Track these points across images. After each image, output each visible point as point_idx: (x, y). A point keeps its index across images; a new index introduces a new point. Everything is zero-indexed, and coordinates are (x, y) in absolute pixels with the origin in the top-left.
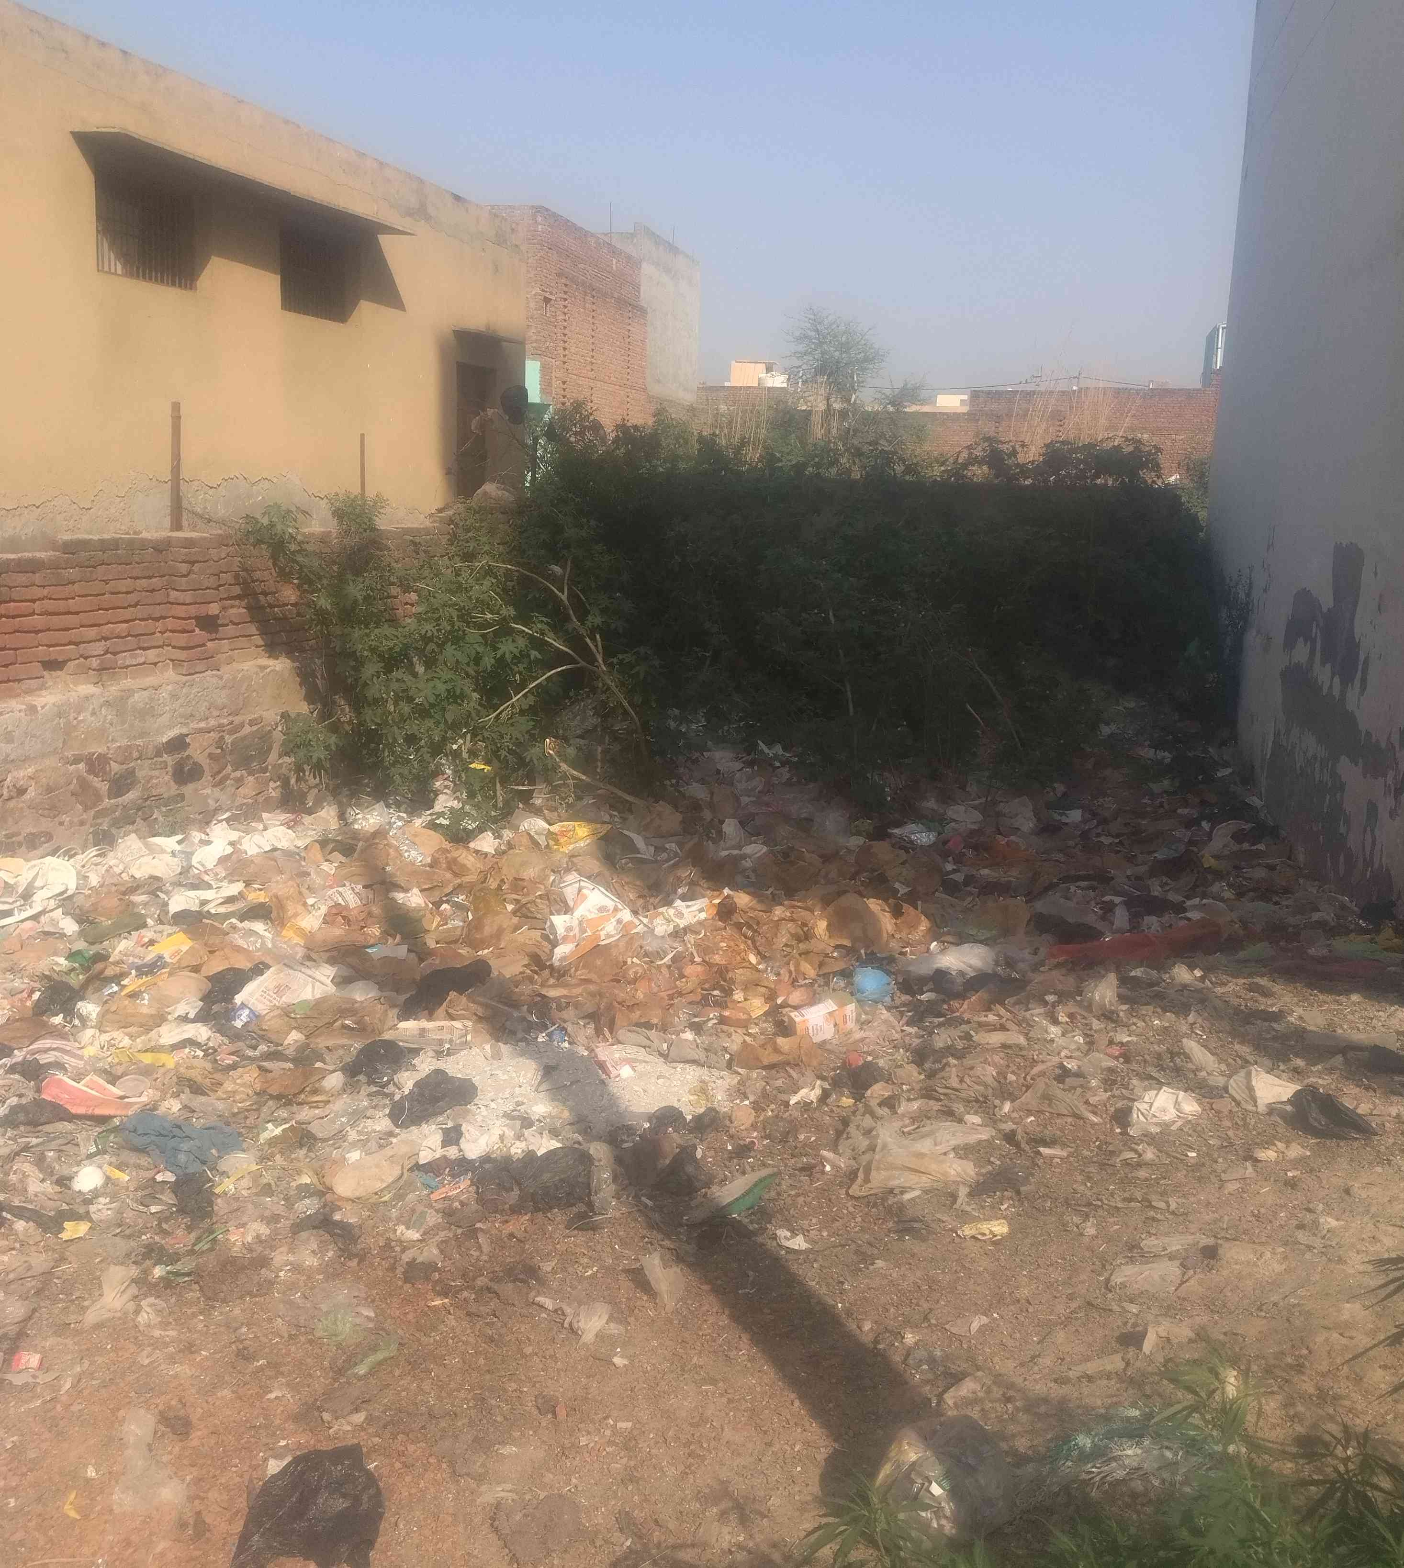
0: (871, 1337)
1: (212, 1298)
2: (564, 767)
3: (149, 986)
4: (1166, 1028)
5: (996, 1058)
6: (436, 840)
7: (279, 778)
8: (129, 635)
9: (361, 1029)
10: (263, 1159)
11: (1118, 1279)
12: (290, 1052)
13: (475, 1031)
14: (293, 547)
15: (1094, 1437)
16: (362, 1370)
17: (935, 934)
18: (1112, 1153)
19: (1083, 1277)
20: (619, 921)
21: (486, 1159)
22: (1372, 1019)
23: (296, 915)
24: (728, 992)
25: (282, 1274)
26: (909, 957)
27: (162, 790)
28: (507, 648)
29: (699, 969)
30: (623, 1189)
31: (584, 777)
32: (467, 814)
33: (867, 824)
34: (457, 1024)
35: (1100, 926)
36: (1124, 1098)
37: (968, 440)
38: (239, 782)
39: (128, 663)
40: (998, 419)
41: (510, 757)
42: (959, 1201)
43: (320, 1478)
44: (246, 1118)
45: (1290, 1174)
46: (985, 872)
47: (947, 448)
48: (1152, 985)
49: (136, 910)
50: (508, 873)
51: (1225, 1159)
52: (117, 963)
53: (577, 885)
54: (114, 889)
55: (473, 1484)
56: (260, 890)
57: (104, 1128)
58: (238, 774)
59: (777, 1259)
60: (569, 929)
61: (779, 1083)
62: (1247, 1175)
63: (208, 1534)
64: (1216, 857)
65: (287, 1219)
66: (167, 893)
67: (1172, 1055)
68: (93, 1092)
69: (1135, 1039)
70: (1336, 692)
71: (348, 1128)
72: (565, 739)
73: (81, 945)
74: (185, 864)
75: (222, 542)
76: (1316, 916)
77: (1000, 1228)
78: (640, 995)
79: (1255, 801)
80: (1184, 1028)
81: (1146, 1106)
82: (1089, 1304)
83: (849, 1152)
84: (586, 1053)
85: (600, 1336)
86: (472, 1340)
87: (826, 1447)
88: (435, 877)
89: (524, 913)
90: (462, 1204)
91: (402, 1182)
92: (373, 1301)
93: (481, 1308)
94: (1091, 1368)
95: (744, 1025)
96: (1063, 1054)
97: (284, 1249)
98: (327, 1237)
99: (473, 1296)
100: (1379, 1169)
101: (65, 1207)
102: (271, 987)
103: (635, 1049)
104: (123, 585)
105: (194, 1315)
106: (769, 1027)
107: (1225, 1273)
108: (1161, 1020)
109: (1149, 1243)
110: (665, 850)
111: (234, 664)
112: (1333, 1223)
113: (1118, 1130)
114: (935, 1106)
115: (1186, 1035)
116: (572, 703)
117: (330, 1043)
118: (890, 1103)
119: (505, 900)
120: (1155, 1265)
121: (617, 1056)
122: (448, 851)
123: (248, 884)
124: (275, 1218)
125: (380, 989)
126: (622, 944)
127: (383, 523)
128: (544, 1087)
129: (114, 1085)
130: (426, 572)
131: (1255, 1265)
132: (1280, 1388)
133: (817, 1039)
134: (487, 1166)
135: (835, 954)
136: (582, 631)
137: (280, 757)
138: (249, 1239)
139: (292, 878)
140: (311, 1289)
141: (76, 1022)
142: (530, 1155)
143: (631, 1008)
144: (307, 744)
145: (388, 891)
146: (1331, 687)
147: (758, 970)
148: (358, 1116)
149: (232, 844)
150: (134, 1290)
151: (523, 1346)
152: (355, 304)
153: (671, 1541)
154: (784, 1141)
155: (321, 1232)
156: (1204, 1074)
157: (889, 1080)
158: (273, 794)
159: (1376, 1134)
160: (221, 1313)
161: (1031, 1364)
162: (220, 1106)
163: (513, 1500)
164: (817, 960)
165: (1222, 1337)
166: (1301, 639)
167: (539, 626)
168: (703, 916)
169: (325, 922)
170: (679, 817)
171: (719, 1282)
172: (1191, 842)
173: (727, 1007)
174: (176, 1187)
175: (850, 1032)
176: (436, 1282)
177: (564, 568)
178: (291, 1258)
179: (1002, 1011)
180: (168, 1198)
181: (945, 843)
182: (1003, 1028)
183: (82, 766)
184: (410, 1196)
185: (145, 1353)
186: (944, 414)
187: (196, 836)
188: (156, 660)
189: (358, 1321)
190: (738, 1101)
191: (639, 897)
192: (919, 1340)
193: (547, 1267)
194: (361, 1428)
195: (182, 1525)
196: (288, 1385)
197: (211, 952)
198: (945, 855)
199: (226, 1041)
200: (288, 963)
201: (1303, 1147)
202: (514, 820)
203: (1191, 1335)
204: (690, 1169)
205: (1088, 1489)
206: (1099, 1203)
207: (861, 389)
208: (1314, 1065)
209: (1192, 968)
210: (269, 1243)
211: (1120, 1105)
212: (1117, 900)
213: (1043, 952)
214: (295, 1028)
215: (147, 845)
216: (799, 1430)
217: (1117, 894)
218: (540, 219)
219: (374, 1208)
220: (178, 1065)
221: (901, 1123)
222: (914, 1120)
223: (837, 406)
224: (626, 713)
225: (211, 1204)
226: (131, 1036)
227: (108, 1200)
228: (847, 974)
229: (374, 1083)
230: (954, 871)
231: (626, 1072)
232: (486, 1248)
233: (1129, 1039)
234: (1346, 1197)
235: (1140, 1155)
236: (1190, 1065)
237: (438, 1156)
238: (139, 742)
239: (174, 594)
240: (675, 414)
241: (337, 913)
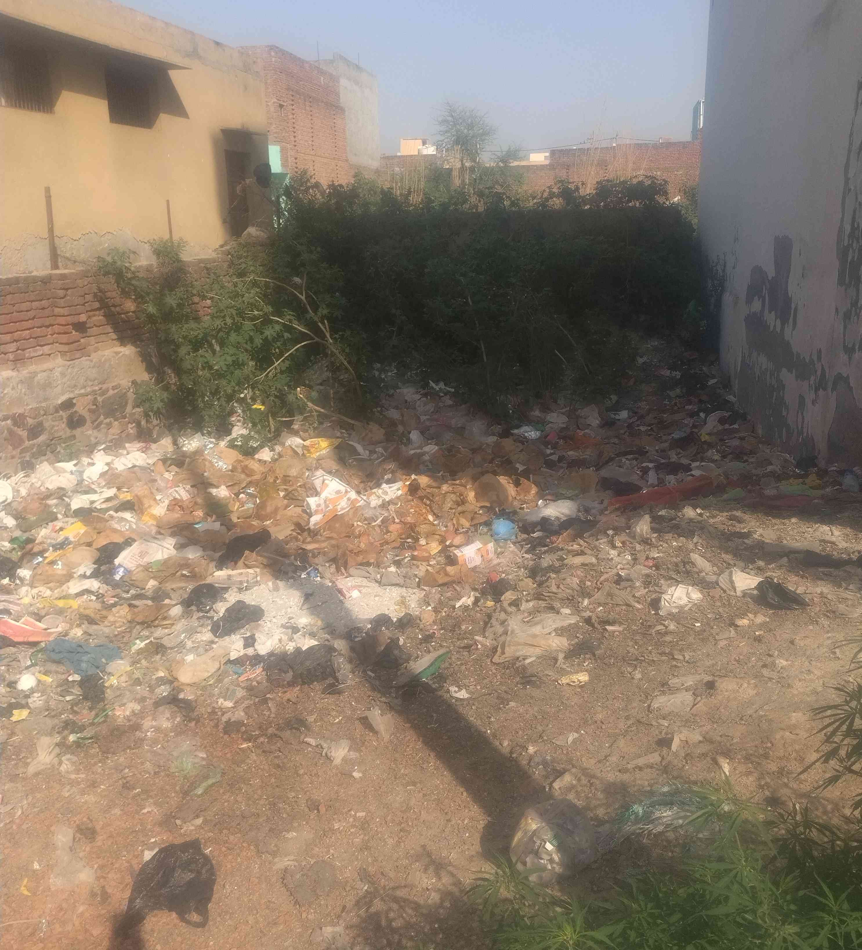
0: (508, 750)
1: (106, 752)
2: (310, 404)
3: (61, 557)
4: (680, 547)
5: (579, 573)
6: (234, 455)
7: (134, 422)
8: (31, 338)
9: (194, 576)
10: (133, 663)
11: (655, 705)
12: (149, 593)
13: (262, 574)
14: (129, 275)
15: (644, 806)
16: (199, 791)
17: (541, 495)
18: (650, 626)
19: (635, 704)
20: (349, 499)
21: (271, 654)
22: (804, 533)
23: (150, 506)
24: (417, 540)
25: (149, 734)
26: (526, 510)
27: (61, 434)
28: (269, 332)
29: (398, 526)
30: (356, 667)
31: (322, 410)
32: (252, 438)
33: (498, 428)
34: (251, 571)
35: (640, 483)
36: (656, 592)
37: (551, 182)
38: (109, 426)
39: (32, 355)
40: (568, 167)
41: (276, 400)
42: (558, 663)
43: (175, 862)
44: (123, 637)
45: (757, 633)
46: (571, 453)
47: (537, 188)
48: (672, 519)
49: (51, 509)
50: (280, 473)
51: (718, 626)
52: (41, 543)
53: (322, 478)
54: (36, 497)
55: (270, 858)
56: (127, 492)
57: (35, 649)
58: (108, 420)
59: (449, 706)
60: (319, 505)
61: (449, 594)
62: (732, 635)
63: (109, 900)
64: (709, 434)
65: (151, 699)
66: (69, 497)
67: (685, 563)
68: (27, 627)
69: (661, 555)
70: (778, 329)
71: (186, 640)
72: (310, 387)
73: (18, 533)
74: (79, 479)
75: (84, 275)
76: (770, 468)
77: (583, 677)
78: (363, 545)
79: (731, 398)
80: (691, 546)
81: (670, 597)
82: (639, 721)
83: (492, 636)
84: (330, 584)
85: (345, 760)
86: (266, 767)
87: (484, 820)
88: (235, 477)
89: (290, 497)
90: (258, 683)
91: (220, 672)
92: (205, 747)
93: (272, 747)
94: (641, 762)
95: (427, 559)
96: (619, 567)
97: (150, 718)
98: (176, 709)
99: (266, 740)
100: (811, 627)
101: (13, 700)
102: (137, 553)
103: (361, 579)
104: (24, 306)
105: (95, 764)
106: (442, 560)
107: (720, 698)
108: (677, 542)
109: (674, 682)
110: (375, 452)
111: (100, 352)
112: (784, 663)
113: (653, 612)
114: (542, 604)
115: (692, 551)
116: (313, 364)
117: (174, 586)
118: (515, 603)
119: (278, 489)
120: (677, 695)
121: (350, 584)
122: (242, 462)
123: (119, 489)
124: (142, 700)
125: (204, 550)
126: (351, 513)
127: (186, 257)
128: (306, 607)
129: (40, 622)
130: (216, 286)
131: (738, 691)
132: (755, 768)
133: (470, 566)
134: (272, 658)
135: (481, 512)
136: (316, 319)
137: (133, 408)
138: (128, 713)
139: (146, 484)
140: (167, 742)
141: (18, 582)
142: (298, 650)
143: (357, 554)
144: (150, 399)
145: (206, 488)
146: (775, 326)
147: (434, 525)
148: (191, 632)
149: (108, 464)
150: (57, 750)
151: (298, 769)
152: (156, 116)
153: (392, 885)
154: (453, 631)
155: (172, 706)
156: (704, 574)
157: (515, 588)
158: (131, 431)
159: (809, 605)
160: (112, 761)
161: (604, 761)
162: (107, 630)
163: (295, 866)
164: (469, 516)
165: (719, 738)
166: (757, 297)
167: (288, 317)
168: (400, 492)
169: (168, 510)
170: (383, 431)
171: (416, 722)
172: (694, 426)
173: (416, 549)
174: (81, 684)
175: (491, 560)
176: (243, 733)
177: (302, 278)
178: (154, 723)
179: (582, 542)
180: (77, 691)
181: (546, 437)
182: (582, 553)
183: (9, 422)
184: (226, 680)
185: (66, 789)
186: (536, 166)
187: (85, 460)
188: (50, 352)
189: (196, 761)
190: (424, 607)
191: (361, 482)
192: (537, 750)
193: (311, 719)
194: (200, 827)
195: (93, 895)
196: (155, 804)
197: (99, 533)
198: (546, 444)
199: (110, 588)
200: (146, 537)
201: (765, 616)
202: (281, 439)
203: (701, 739)
204: (396, 652)
205: (641, 839)
206: (643, 658)
207: (482, 153)
208: (770, 564)
209: (695, 507)
210: (141, 715)
211: (653, 596)
212: (651, 465)
213: (606, 502)
214: (152, 578)
215: (54, 468)
216: (467, 811)
217: (651, 461)
218: (273, 54)
219: (204, 688)
220: (79, 606)
221: (523, 616)
222: (530, 614)
223: (468, 164)
224: (346, 368)
225: (103, 693)
226: (51, 589)
227: (39, 695)
228: (488, 524)
229: (202, 611)
230: (551, 454)
231: (355, 594)
232: (273, 710)
233: (658, 555)
234: (792, 646)
235: (667, 627)
236: (695, 569)
237: (241, 654)
238: (44, 404)
239: (57, 311)
240: (368, 176)
241: (175, 504)
